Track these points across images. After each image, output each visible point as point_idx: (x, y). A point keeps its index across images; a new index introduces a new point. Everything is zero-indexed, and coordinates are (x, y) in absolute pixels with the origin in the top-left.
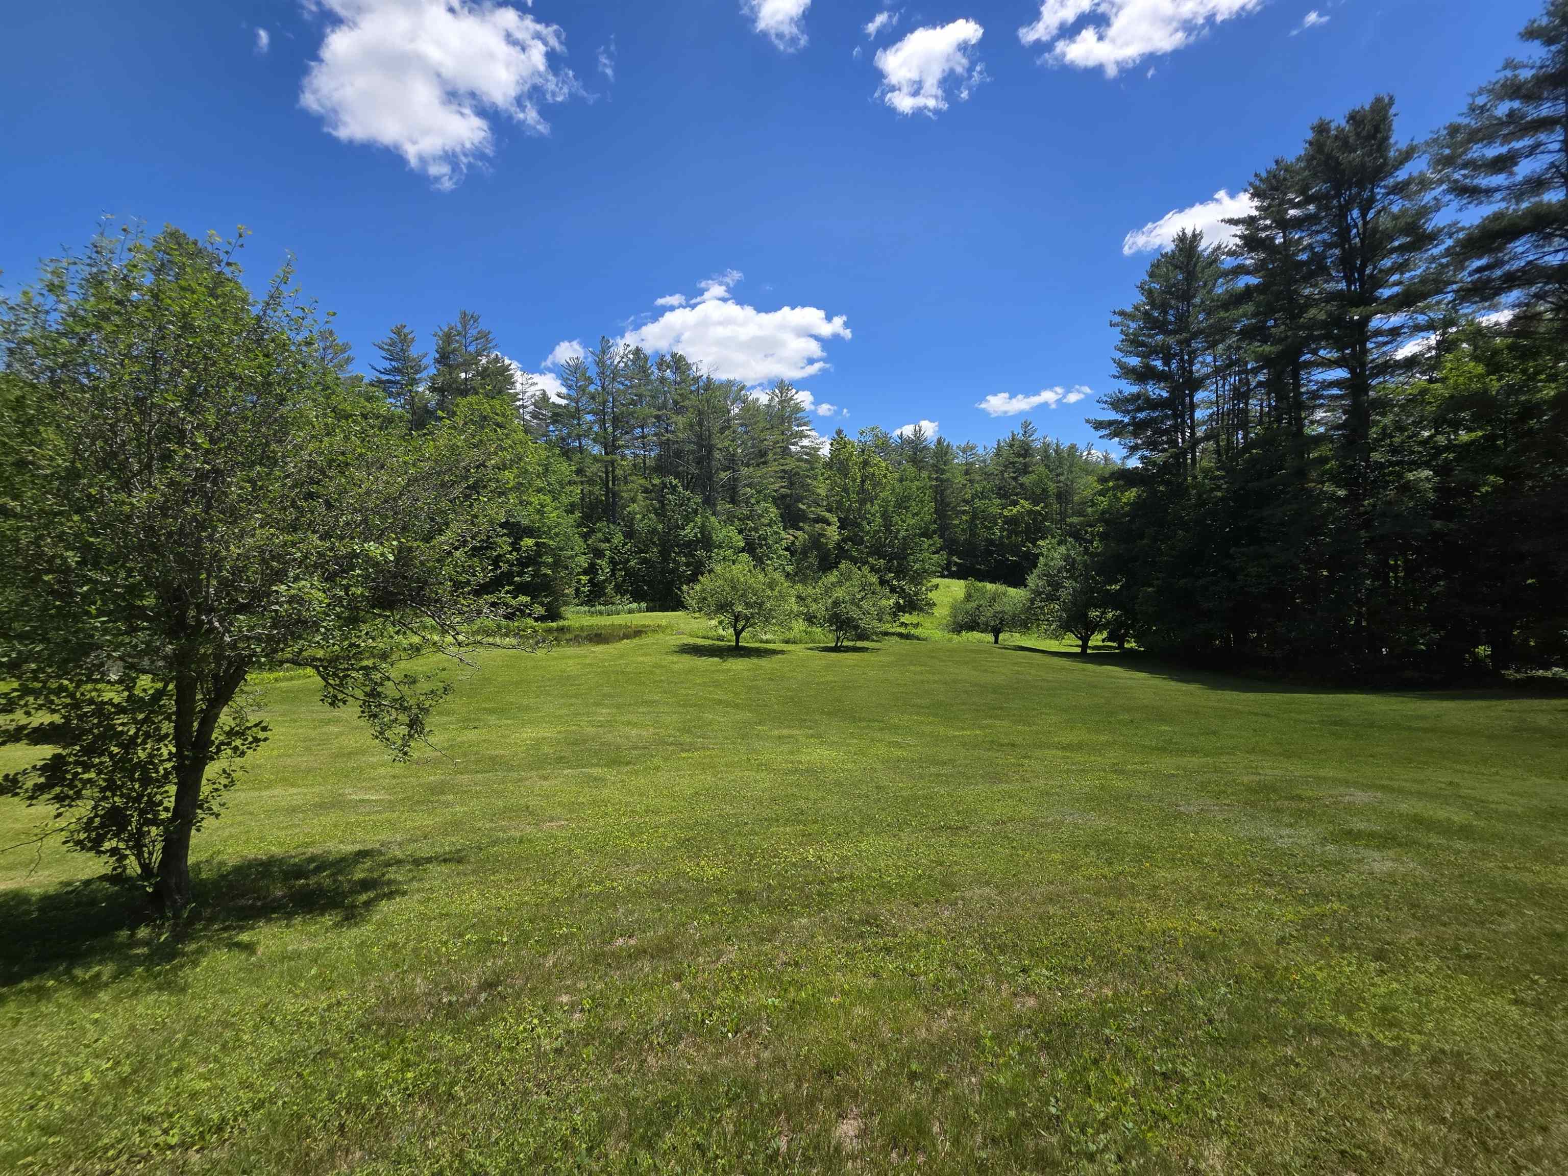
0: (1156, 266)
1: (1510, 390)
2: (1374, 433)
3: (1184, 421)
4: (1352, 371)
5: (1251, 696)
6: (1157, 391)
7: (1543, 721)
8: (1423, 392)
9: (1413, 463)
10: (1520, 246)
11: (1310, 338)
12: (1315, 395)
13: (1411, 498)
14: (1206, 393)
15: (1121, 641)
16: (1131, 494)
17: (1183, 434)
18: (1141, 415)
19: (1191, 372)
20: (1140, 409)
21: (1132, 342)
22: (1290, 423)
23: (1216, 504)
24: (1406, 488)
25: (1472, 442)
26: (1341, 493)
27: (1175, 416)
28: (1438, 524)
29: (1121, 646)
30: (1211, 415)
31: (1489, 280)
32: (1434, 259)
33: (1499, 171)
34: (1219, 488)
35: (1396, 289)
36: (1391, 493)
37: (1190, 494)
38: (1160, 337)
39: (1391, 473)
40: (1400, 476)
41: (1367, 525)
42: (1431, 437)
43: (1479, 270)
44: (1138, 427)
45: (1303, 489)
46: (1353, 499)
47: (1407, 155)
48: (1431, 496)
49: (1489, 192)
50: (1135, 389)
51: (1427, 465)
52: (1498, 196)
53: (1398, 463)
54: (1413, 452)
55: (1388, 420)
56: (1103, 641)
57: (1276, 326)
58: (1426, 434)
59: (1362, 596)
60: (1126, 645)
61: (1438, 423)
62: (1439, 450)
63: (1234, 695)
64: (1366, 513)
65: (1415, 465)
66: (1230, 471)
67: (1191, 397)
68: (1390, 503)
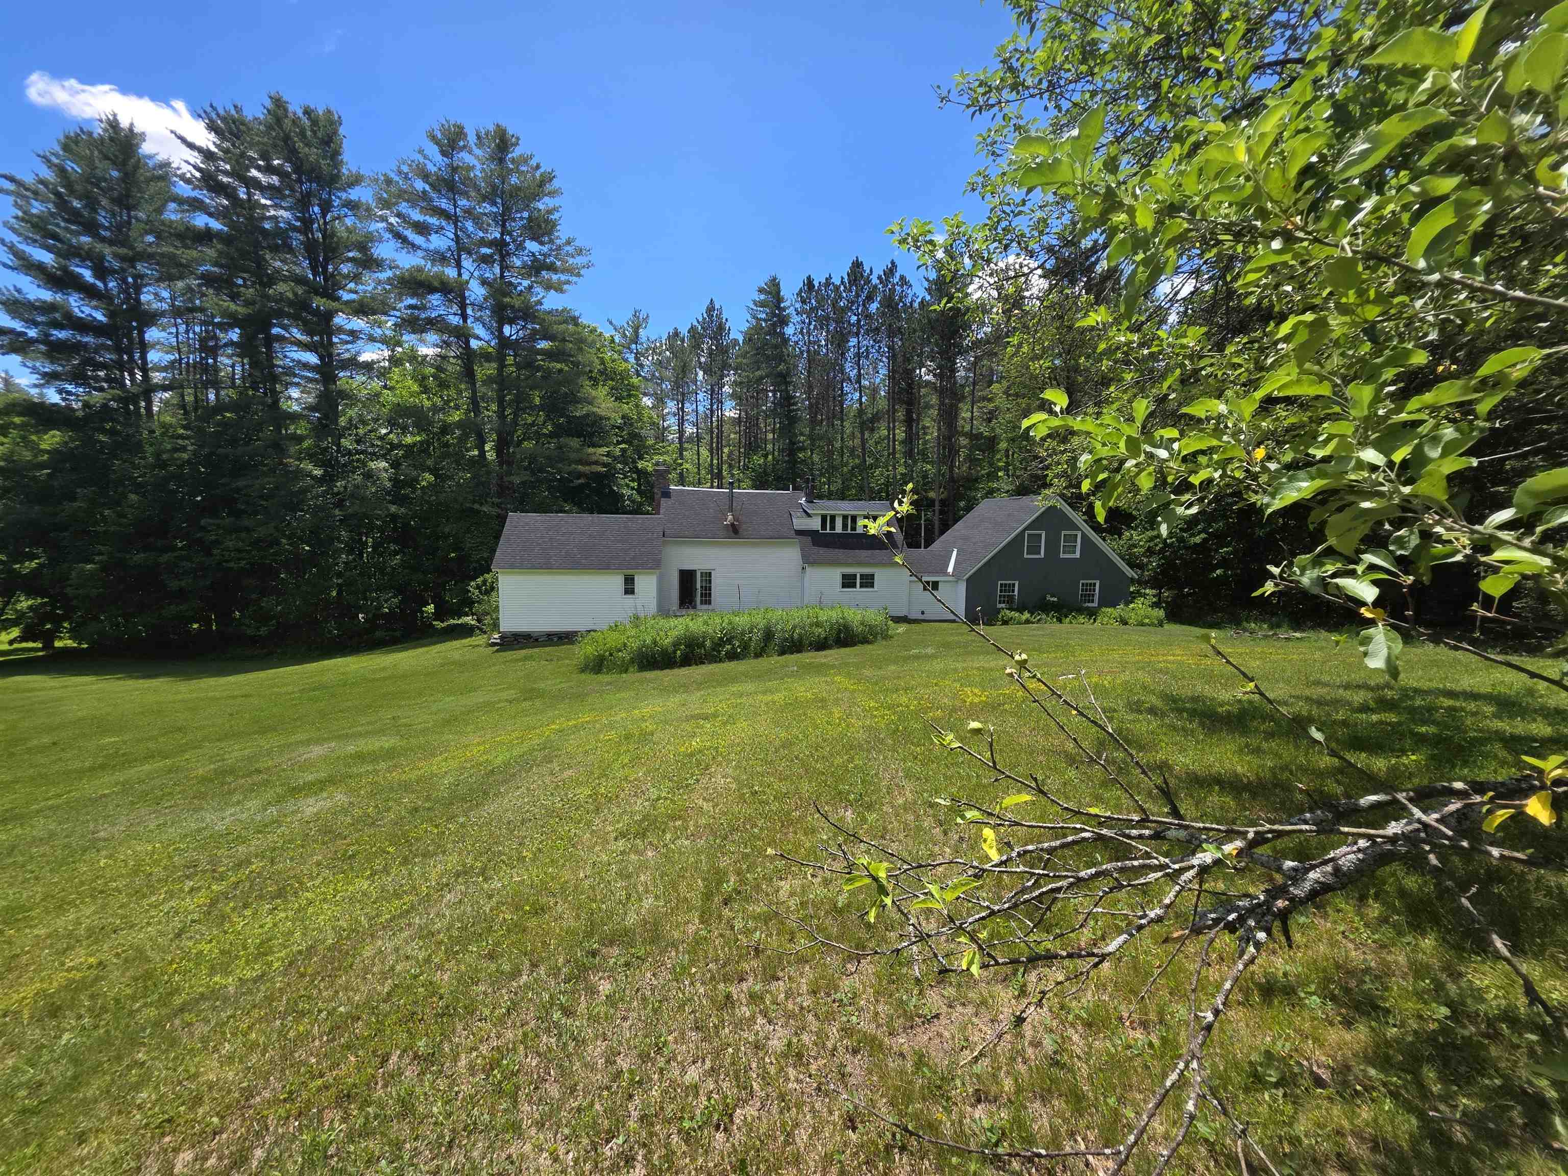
0: (76, 140)
1: (435, 409)
2: (343, 421)
3: (131, 358)
4: (321, 358)
5: (232, 679)
6: (87, 310)
7: (456, 656)
8: (378, 395)
9: (374, 454)
10: (435, 299)
11: (280, 314)
12: (289, 371)
13: (374, 483)
14: (164, 334)
15: (48, 639)
16: (51, 439)
17: (132, 375)
18: (62, 335)
19: (138, 301)
20: (60, 326)
21: (35, 226)
22: (265, 394)
23: (181, 467)
24: (369, 475)
25: (415, 444)
26: (318, 472)
27: (118, 349)
28: (393, 509)
29: (48, 645)
30: (173, 362)
31: (417, 318)
32: (379, 282)
33: (421, 233)
34: (184, 449)
35: (353, 296)
36: (358, 478)
37: (144, 452)
38: (85, 239)
39: (358, 460)
40: (364, 464)
41: (340, 504)
42: (387, 434)
43: (411, 307)
44: (56, 350)
45: (281, 463)
46: (328, 479)
47: (356, 180)
48: (388, 484)
49: (414, 247)
50: (47, 295)
51: (384, 457)
52: (420, 253)
53: (362, 452)
54: (373, 445)
55: (352, 413)
56: (11, 642)
57: (245, 286)
58: (384, 431)
59: (340, 568)
60: (58, 644)
61: (392, 423)
62: (394, 447)
63: (212, 681)
64: (338, 493)
65: (375, 456)
66: (200, 431)
67: (141, 333)
68: (357, 487)
